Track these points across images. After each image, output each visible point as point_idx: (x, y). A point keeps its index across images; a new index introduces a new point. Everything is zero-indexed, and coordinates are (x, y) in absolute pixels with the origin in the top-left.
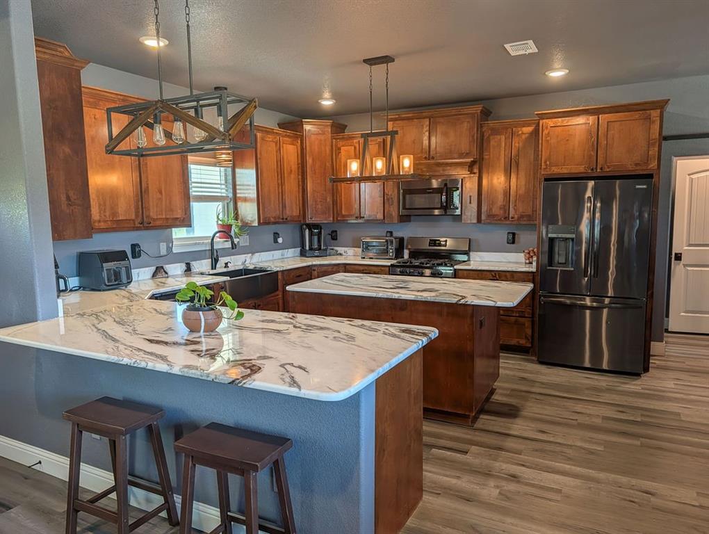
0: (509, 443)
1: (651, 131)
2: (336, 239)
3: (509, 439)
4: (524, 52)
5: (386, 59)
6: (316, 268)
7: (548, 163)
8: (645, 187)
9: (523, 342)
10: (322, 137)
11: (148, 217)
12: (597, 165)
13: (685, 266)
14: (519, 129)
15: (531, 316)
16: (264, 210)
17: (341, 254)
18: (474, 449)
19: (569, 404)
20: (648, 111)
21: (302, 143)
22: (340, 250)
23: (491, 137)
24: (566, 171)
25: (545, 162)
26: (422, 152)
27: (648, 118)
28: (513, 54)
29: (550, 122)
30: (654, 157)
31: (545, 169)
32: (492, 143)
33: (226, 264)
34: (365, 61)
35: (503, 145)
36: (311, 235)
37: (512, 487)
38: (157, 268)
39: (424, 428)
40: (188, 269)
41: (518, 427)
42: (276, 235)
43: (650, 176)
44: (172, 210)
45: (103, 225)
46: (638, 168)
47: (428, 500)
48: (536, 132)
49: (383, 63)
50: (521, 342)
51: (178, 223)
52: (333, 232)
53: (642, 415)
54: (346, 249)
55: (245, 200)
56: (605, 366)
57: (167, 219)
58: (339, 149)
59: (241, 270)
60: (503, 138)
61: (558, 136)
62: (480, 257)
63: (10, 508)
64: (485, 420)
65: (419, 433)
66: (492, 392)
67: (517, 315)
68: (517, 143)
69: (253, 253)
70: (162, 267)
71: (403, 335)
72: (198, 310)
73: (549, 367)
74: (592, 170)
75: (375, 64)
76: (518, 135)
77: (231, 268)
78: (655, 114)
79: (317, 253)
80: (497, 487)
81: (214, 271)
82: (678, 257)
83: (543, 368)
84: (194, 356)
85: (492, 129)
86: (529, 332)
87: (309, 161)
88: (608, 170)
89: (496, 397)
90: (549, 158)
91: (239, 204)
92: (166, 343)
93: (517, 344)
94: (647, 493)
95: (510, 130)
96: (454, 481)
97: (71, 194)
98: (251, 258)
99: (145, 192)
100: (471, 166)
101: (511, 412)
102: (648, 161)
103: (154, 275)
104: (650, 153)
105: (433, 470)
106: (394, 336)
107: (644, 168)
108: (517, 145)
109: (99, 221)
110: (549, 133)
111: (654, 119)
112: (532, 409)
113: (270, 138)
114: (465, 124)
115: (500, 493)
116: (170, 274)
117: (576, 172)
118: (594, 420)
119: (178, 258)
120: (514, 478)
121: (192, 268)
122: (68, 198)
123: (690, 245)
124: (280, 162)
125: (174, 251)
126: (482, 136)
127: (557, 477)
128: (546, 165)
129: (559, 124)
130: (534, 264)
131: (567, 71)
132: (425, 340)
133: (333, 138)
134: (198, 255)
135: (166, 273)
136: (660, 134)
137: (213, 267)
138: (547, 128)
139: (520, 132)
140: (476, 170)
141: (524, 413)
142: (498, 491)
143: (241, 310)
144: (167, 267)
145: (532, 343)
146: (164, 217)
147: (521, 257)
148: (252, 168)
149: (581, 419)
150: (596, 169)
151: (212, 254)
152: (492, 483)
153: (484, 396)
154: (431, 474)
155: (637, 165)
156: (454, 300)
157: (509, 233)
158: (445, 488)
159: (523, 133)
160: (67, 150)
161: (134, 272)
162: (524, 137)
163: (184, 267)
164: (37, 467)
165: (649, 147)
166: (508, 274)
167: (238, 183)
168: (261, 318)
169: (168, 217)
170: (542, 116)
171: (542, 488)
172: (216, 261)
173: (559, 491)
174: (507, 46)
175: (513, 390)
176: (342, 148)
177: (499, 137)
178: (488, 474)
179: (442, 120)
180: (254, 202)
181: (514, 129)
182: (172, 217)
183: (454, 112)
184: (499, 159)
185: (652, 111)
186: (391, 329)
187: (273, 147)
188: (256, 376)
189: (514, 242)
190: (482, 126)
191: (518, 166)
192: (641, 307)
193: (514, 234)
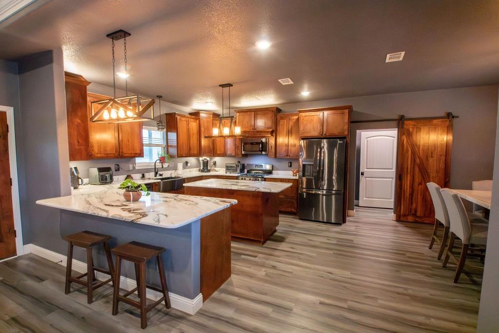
0: (277, 253)
1: (345, 118)
3: (277, 251)
4: (287, 83)
5: (230, 85)
7: (303, 132)
8: (342, 142)
9: (293, 210)
10: (208, 119)
11: (122, 152)
13: (365, 178)
14: (292, 117)
15: (295, 199)
16: (180, 151)
18: (260, 255)
19: (307, 236)
21: (199, 121)
22: (217, 169)
23: (280, 121)
24: (310, 135)
26: (251, 127)
27: (343, 113)
28: (284, 84)
29: (303, 114)
30: (346, 130)
31: (302, 134)
32: (281, 123)
33: (161, 174)
34: (220, 86)
35: (285, 124)
36: (204, 163)
37: (272, 271)
38: (128, 176)
39: (232, 245)
40: (143, 176)
41: (283, 246)
42: (187, 163)
43: (345, 138)
44: (134, 149)
45: (99, 155)
47: (234, 278)
48: (298, 119)
49: (228, 87)
51: (137, 155)
52: (214, 161)
53: (337, 241)
54: (219, 169)
55: (172, 146)
56: (325, 221)
57: (131, 153)
59: (169, 177)
60: (285, 121)
61: (307, 120)
63: (43, 280)
64: (269, 243)
65: (229, 247)
66: (275, 231)
67: (290, 198)
68: (291, 124)
70: (130, 175)
71: (221, 203)
72: (130, 191)
73: (303, 221)
74: (321, 135)
75: (225, 87)
76: (291, 120)
77: (164, 176)
78: (346, 111)
80: (265, 271)
81: (156, 178)
82: (362, 174)
83: (301, 222)
84: (122, 211)
85: (281, 117)
86: (296, 205)
87: (202, 129)
88: (327, 135)
89: (276, 234)
90: (303, 129)
91: (169, 148)
92: (112, 206)
93: (290, 211)
94: (329, 273)
95: (288, 118)
96: (247, 269)
97: (79, 140)
98: (174, 172)
100: (272, 133)
101: (281, 240)
102: (343, 132)
103: (126, 179)
104: (344, 128)
105: (240, 264)
106: (217, 203)
109: (98, 154)
110: (303, 119)
111: (346, 113)
112: (291, 238)
113: (184, 119)
114: (269, 115)
115: (266, 274)
116: (134, 178)
117: (315, 135)
118: (316, 243)
119: (138, 171)
120: (274, 267)
121: (145, 176)
122: (79, 142)
123: (367, 169)
124: (188, 130)
125: (137, 168)
126: (277, 119)
127: (293, 267)
129: (308, 115)
130: (298, 175)
132: (229, 204)
133: (213, 120)
134: (148, 171)
135: (132, 178)
136: (348, 120)
137: (156, 176)
138: (302, 117)
140: (274, 135)
141: (287, 240)
142: (265, 273)
143: (149, 192)
144: (133, 175)
145: (297, 210)
147: (291, 173)
148: (175, 133)
149: (310, 242)
150: (323, 134)
151: (155, 170)
152: (264, 269)
153: (270, 233)
154: (235, 265)
155: (339, 133)
156: (254, 190)
157: (289, 162)
158: (242, 272)
160: (79, 121)
161: (114, 177)
162: (294, 120)
163: (141, 176)
164: (60, 263)
167: (169, 138)
168: (162, 196)
170: (300, 112)
171: (285, 271)
172: (157, 173)
173: (291, 273)
175: (285, 230)
177: (283, 121)
178: (263, 265)
179: (260, 113)
181: (290, 117)
182: (134, 153)
184: (284, 131)
185: (344, 110)
186: (217, 201)
187: (185, 124)
188: (144, 218)
189: (291, 166)
190: (276, 116)
191: (291, 133)
192: (341, 194)
193: (291, 163)
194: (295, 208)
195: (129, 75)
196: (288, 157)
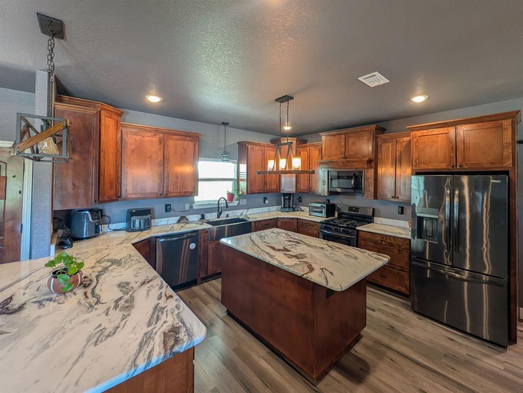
1: (504, 136)
2: (301, 202)
5: (288, 98)
6: (279, 220)
7: (417, 161)
8: (499, 181)
9: (403, 289)
11: (168, 191)
12: (456, 164)
14: (401, 139)
15: (408, 271)
16: (250, 186)
17: (303, 211)
20: (499, 121)
22: (303, 208)
23: (383, 145)
24: (432, 168)
25: (416, 161)
26: (341, 154)
27: (501, 126)
28: (371, 85)
29: (418, 133)
30: (509, 158)
31: (415, 166)
32: (384, 148)
33: (228, 215)
34: (277, 100)
35: (391, 149)
36: (285, 199)
38: (181, 217)
40: (203, 217)
42: (265, 199)
43: (507, 173)
44: (185, 188)
45: (134, 196)
46: (494, 166)
48: (409, 142)
49: (286, 101)
50: (402, 289)
51: (188, 194)
52: (300, 198)
54: (306, 208)
55: (242, 180)
57: (180, 192)
58: (300, 153)
59: (236, 219)
60: (390, 144)
61: (424, 143)
62: (380, 221)
67: (398, 268)
68: (399, 148)
69: (248, 209)
70: (185, 217)
73: (421, 317)
74: (453, 167)
75: (283, 102)
76: (400, 142)
77: (231, 217)
78: (507, 123)
79: (287, 209)
85: (384, 139)
86: (408, 283)
88: (466, 167)
90: (418, 158)
91: (240, 182)
93: (399, 290)
95: (395, 140)
97: (76, 182)
98: (247, 212)
99: (166, 177)
100: (369, 163)
102: (502, 160)
103: (179, 222)
104: (504, 154)
107: (501, 166)
108: (400, 149)
109: (132, 194)
110: (417, 140)
111: (506, 127)
113: (257, 148)
114: (366, 137)
116: (190, 220)
117: (439, 168)
119: (195, 212)
121: (205, 217)
122: (74, 185)
124: (263, 161)
125: (195, 207)
126: (377, 143)
128: (416, 163)
129: (425, 134)
131: (427, 97)
135: (187, 220)
136: (513, 138)
137: (219, 217)
138: (416, 137)
139: (402, 141)
140: (373, 166)
144: (188, 217)
145: (410, 292)
146: (178, 191)
147: (407, 224)
148: (244, 164)
150: (456, 166)
151: (218, 210)
155: (491, 163)
156: (300, 274)
157: (399, 207)
159: (403, 141)
161: (164, 220)
162: (404, 144)
163: (200, 216)
165: (503, 149)
166: (391, 238)
167: (240, 172)
169: (181, 191)
170: (412, 130)
172: (220, 214)
174: (361, 79)
176: (302, 152)
177: (387, 144)
179: (352, 135)
180: (244, 181)
181: (398, 139)
182: (184, 191)
183: (359, 130)
184: (388, 158)
185: (503, 121)
187: (259, 153)
189: (402, 213)
190: (376, 138)
191: (400, 163)
192: (502, 286)
193: (402, 208)
194: (406, 287)
195: (162, 99)
196: (395, 200)
